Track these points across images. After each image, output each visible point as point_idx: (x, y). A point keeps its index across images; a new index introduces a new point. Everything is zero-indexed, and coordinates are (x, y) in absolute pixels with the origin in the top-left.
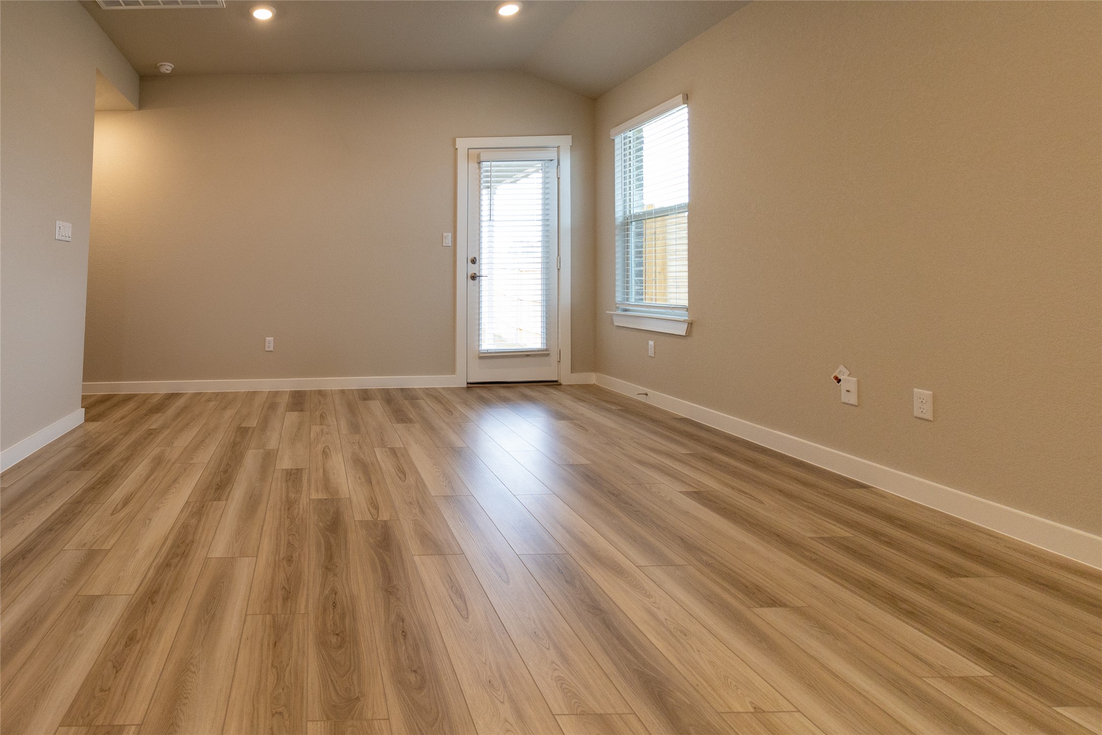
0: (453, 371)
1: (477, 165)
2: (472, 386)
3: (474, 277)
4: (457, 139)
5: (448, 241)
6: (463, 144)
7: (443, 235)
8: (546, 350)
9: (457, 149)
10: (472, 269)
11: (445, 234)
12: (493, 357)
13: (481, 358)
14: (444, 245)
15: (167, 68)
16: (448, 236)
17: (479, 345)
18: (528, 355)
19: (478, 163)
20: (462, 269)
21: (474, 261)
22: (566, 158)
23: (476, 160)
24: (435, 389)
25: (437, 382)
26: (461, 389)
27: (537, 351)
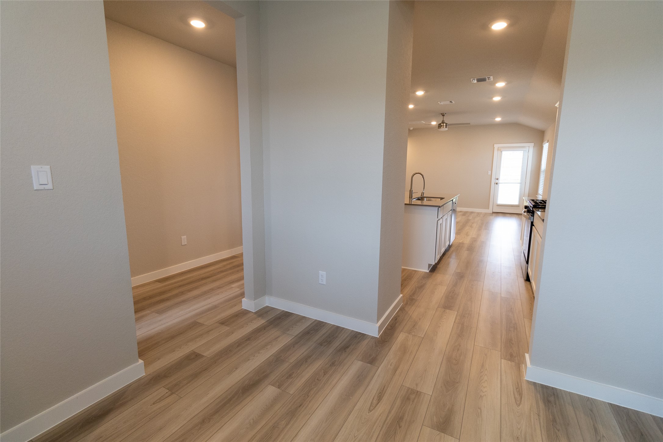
1: (501, 152)
2: (493, 213)
3: (497, 184)
4: (495, 145)
5: (490, 173)
6: (496, 146)
8: (519, 205)
9: (494, 147)
10: (497, 181)
11: (489, 171)
12: (501, 206)
13: (497, 205)
16: (490, 172)
17: (497, 202)
18: (512, 206)
19: (501, 151)
20: (493, 181)
21: (497, 179)
22: (531, 150)
23: (500, 150)
24: (482, 213)
25: (484, 211)
26: (490, 213)
27: (515, 205)
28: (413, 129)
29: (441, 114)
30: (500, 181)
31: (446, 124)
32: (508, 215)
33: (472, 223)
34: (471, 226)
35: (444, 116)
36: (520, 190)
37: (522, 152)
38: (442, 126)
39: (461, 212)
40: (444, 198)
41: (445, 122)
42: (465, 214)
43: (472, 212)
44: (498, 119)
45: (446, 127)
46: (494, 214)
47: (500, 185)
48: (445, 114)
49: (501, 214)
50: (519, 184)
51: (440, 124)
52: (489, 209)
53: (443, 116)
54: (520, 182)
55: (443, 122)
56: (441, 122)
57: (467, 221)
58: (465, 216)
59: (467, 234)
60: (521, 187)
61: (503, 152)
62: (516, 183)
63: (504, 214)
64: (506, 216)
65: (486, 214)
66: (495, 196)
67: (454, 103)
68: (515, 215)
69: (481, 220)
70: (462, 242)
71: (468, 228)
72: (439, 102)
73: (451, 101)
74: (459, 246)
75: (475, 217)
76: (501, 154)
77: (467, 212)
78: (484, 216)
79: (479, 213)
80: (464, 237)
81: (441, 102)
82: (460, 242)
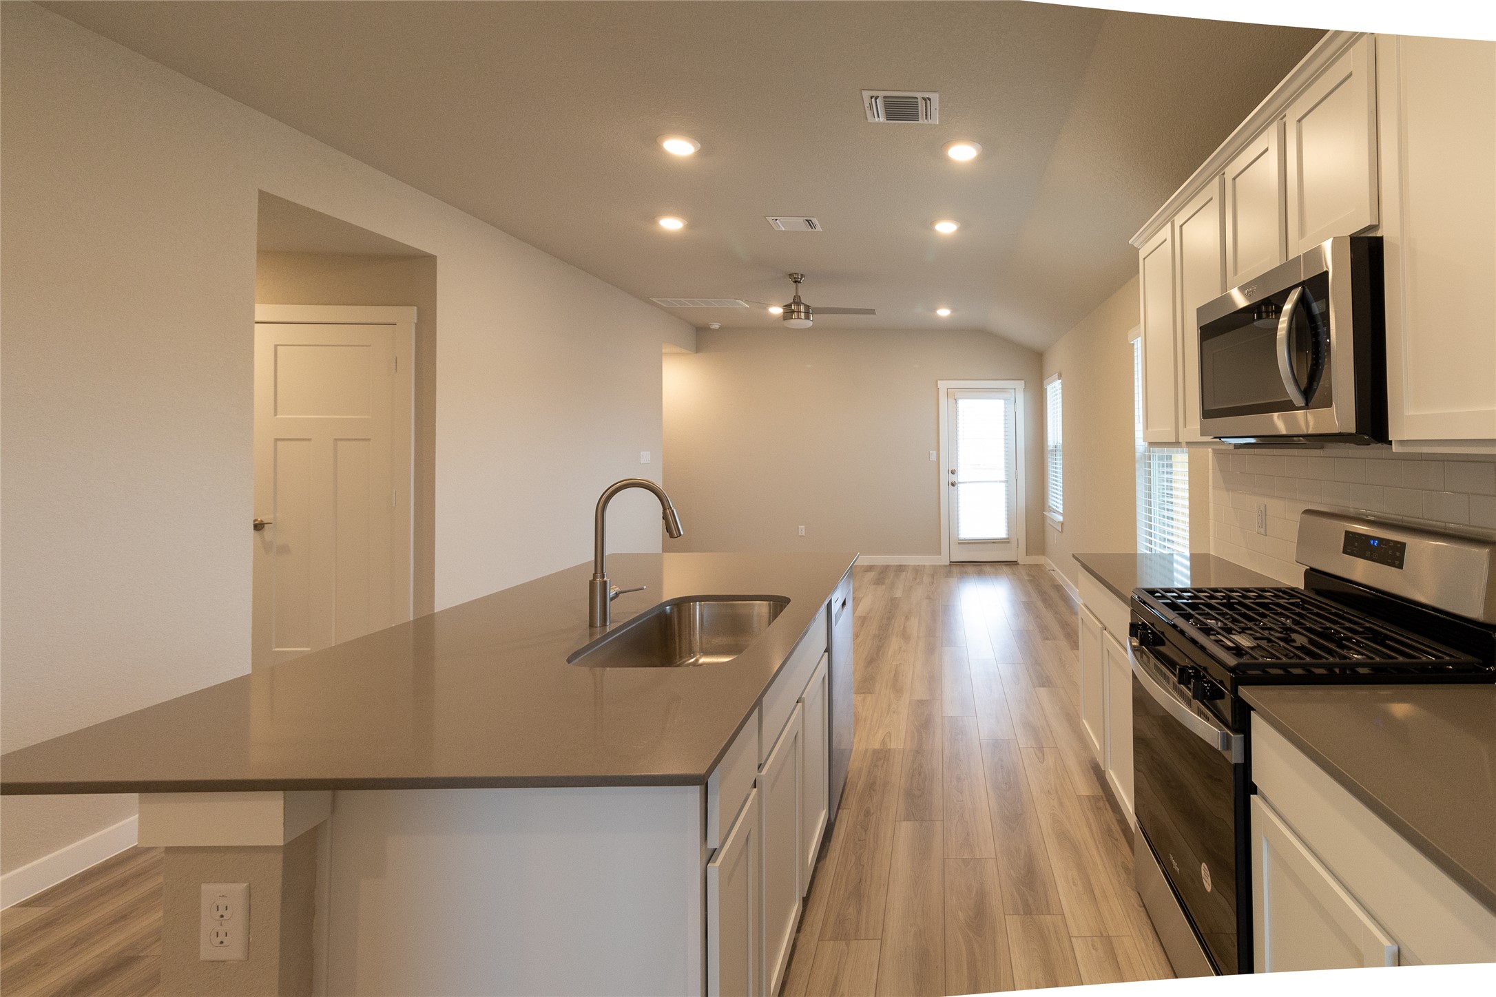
1: (954, 402)
2: (953, 563)
3: (953, 485)
4: (939, 381)
5: (934, 457)
6: (943, 385)
7: (929, 452)
8: (1008, 539)
9: (939, 389)
10: (953, 478)
11: (931, 453)
12: (969, 543)
13: (959, 543)
14: (931, 460)
15: (716, 326)
17: (958, 535)
18: (994, 542)
19: (955, 400)
20: (944, 478)
21: (953, 472)
22: (1021, 397)
23: (953, 396)
24: (924, 566)
25: (927, 560)
26: (945, 566)
27: (1001, 539)
28: (721, 329)
29: (791, 275)
30: (962, 476)
31: (807, 307)
33: (907, 618)
34: (905, 636)
35: (800, 285)
36: (1008, 499)
37: (1002, 401)
38: (793, 312)
39: (870, 568)
40: (791, 599)
41: (802, 301)
42: (883, 575)
43: (900, 568)
44: (944, 312)
45: (807, 318)
46: (954, 569)
47: (961, 487)
48: (802, 276)
49: (970, 568)
50: (1003, 484)
51: (790, 305)
52: (940, 554)
53: (796, 282)
54: (1004, 480)
55: (797, 301)
56: (792, 301)
57: (891, 609)
58: (884, 587)
59: (896, 687)
60: (1008, 491)
61: (961, 402)
62: (996, 481)
65: (935, 571)
67: (819, 228)
69: (929, 598)
70: (883, 742)
71: (895, 643)
72: (769, 219)
73: (808, 218)
74: (871, 786)
75: (911, 587)
76: (956, 408)
77: (886, 568)
78: (933, 576)
79: (918, 570)
80: (889, 706)
81: (776, 220)
82: (877, 746)
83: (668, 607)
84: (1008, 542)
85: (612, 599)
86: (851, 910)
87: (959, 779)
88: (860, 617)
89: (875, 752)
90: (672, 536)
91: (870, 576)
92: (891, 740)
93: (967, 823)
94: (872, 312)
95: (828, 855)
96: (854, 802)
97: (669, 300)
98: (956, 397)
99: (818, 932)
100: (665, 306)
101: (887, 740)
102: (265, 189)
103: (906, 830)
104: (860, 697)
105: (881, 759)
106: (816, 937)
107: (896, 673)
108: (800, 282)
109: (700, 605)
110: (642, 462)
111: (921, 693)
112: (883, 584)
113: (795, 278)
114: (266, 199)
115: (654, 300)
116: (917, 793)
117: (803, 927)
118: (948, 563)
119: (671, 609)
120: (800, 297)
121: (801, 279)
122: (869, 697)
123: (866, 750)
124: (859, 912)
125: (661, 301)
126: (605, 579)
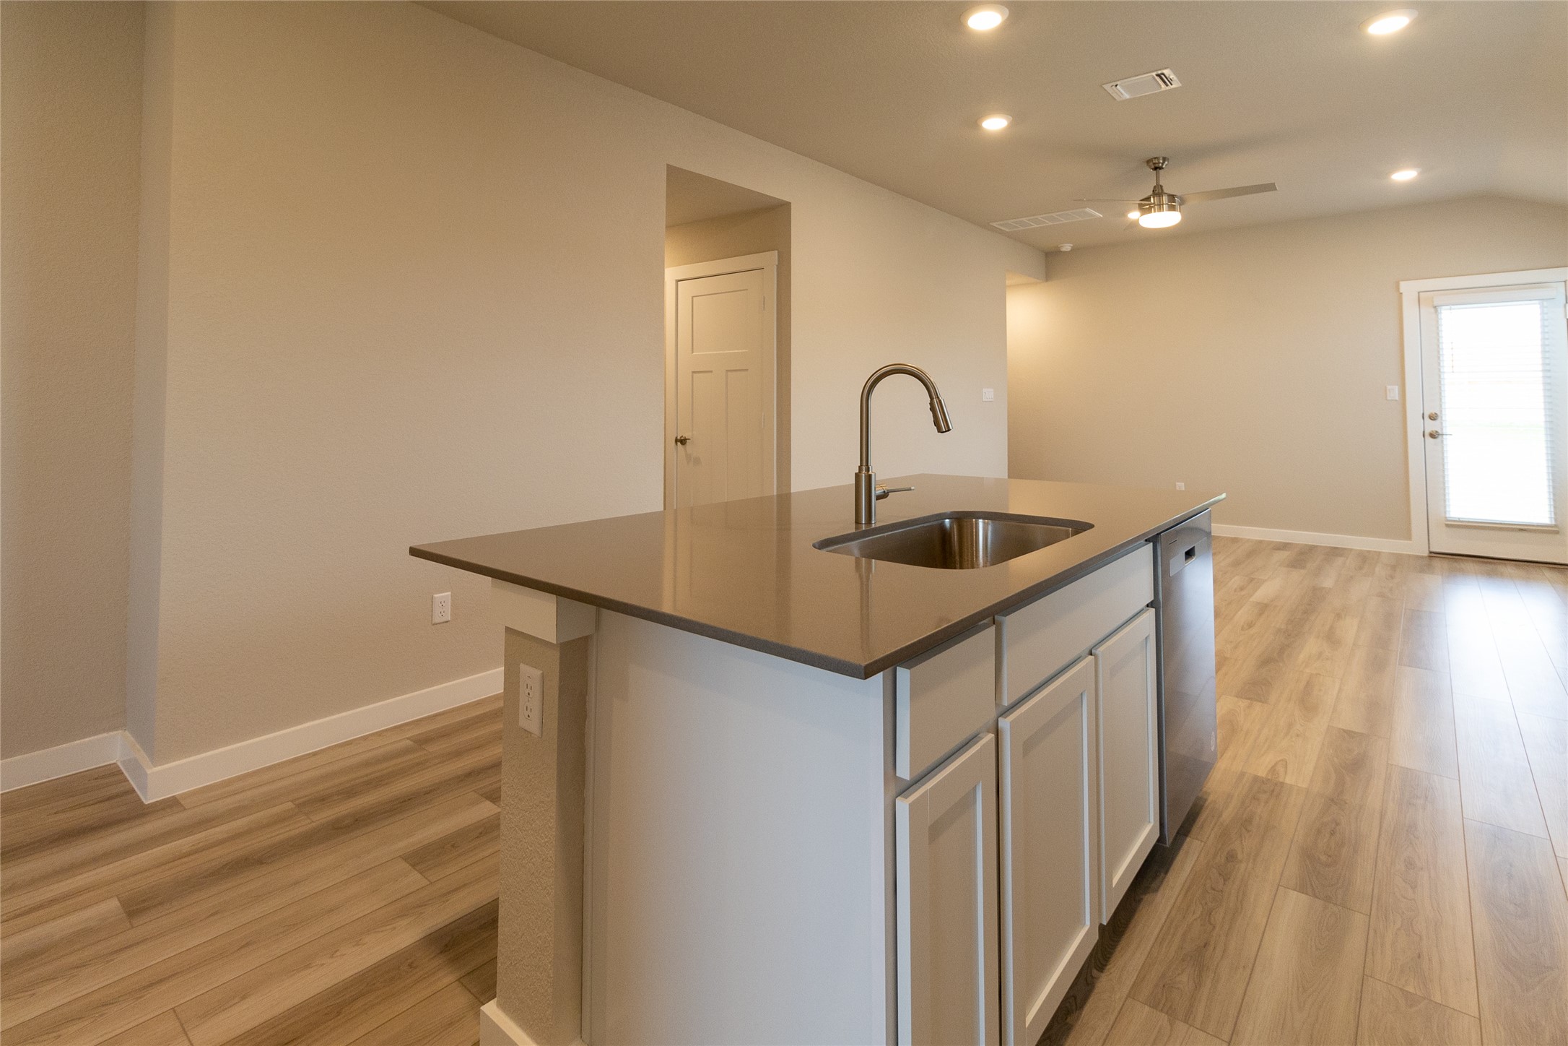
0: (1408, 536)
1: (1433, 310)
2: (1434, 555)
3: (1433, 436)
4: (1401, 281)
5: (1394, 392)
6: (1409, 289)
7: (1386, 387)
8: (1556, 526)
9: (1401, 293)
10: (1431, 426)
11: (1389, 387)
13: (1447, 526)
14: (1389, 398)
15: (1067, 247)
16: (1396, 388)
17: (1445, 512)
18: (1522, 530)
19: (1435, 307)
20: (1415, 426)
21: (1433, 417)
23: (1431, 304)
24: (1379, 553)
25: (1387, 546)
26: (1422, 557)
27: (1538, 526)
28: (1073, 250)
29: (1148, 162)
30: (1449, 422)
31: (1172, 197)
32: (1509, 569)
33: (1339, 616)
34: (1332, 638)
35: (1161, 172)
37: (1537, 304)
38: (1152, 205)
39: (1284, 546)
40: (1092, 526)
43: (1335, 552)
44: (1405, 176)
45: (1171, 209)
46: (1437, 563)
47: (1449, 440)
48: (1164, 159)
49: (1470, 565)
51: (1148, 199)
52: (1411, 538)
53: (1156, 169)
55: (1158, 192)
56: (1150, 193)
57: (1312, 602)
59: (1307, 701)
61: (1445, 310)
63: (1489, 564)
64: (1502, 575)
65: (1398, 563)
66: (1435, 486)
67: (1176, 84)
68: (1548, 573)
69: (1381, 595)
70: (1273, 770)
71: (1311, 646)
72: (1107, 87)
73: (1159, 72)
74: (1245, 823)
75: (1351, 577)
76: (1437, 321)
77: (1311, 549)
78: (1394, 568)
79: (1366, 559)
80: (1290, 726)
81: (1116, 86)
82: (1262, 773)
83: (947, 520)
84: (1557, 532)
85: (879, 498)
86: (1184, 978)
87: (1410, 864)
88: (1258, 603)
89: (1256, 779)
90: (940, 431)
91: (1284, 555)
92: (1286, 772)
93: (1421, 938)
94: (1271, 187)
95: (1162, 888)
96: (1212, 836)
97: (1010, 222)
98: (1435, 304)
99: (1129, 983)
100: (1007, 230)
101: (1280, 769)
102: (671, 163)
103: (1294, 905)
104: (1243, 703)
105: (1265, 792)
106: (1126, 990)
107: (1309, 685)
108: (1161, 168)
109: (984, 523)
110: (984, 400)
111: (1350, 719)
112: (1303, 568)
113: (1154, 164)
114: (672, 171)
115: (994, 224)
116: (1323, 858)
117: (1108, 967)
118: (1426, 554)
119: (951, 524)
120: (1161, 187)
121: (1163, 164)
122: (1258, 707)
123: (1242, 774)
124: (1198, 985)
125: (1001, 225)
126: (870, 472)
